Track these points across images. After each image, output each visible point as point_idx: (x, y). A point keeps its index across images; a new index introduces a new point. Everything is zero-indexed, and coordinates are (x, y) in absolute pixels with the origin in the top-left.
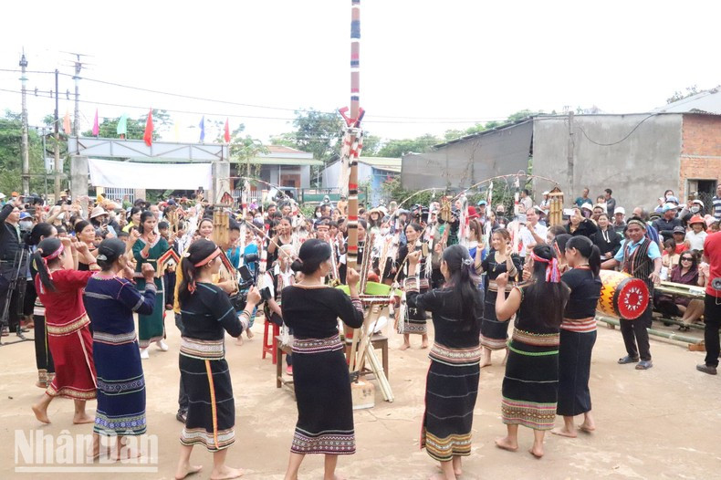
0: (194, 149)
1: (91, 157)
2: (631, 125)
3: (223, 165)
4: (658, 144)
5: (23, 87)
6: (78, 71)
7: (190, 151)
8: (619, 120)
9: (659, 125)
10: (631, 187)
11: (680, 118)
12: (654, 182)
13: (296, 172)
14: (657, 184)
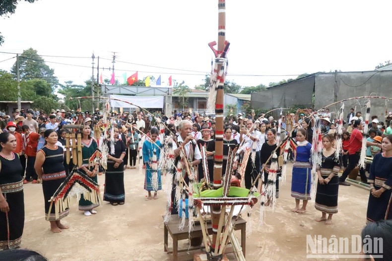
0: (156, 90)
1: (112, 94)
2: (367, 77)
3: (169, 97)
4: (382, 86)
5: (93, 66)
6: (114, 59)
7: (154, 91)
8: (360, 74)
9: (383, 77)
13: (205, 101)
14: (380, 106)
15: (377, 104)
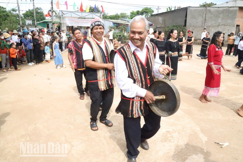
0: (93, 14)
8: (217, 9)
9: (231, 10)
10: (220, 27)
11: (238, 8)
12: (227, 25)
14: (228, 26)
15: (226, 25)
